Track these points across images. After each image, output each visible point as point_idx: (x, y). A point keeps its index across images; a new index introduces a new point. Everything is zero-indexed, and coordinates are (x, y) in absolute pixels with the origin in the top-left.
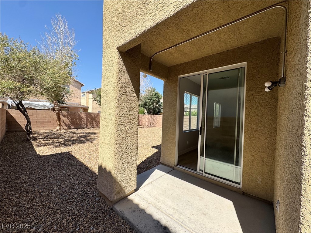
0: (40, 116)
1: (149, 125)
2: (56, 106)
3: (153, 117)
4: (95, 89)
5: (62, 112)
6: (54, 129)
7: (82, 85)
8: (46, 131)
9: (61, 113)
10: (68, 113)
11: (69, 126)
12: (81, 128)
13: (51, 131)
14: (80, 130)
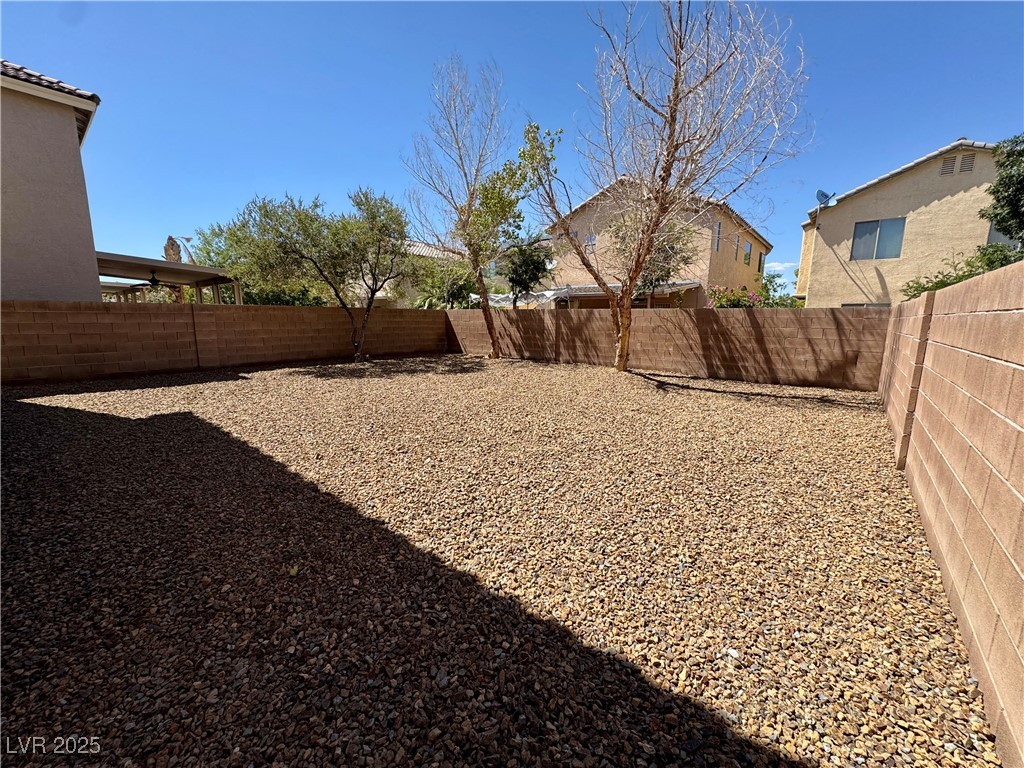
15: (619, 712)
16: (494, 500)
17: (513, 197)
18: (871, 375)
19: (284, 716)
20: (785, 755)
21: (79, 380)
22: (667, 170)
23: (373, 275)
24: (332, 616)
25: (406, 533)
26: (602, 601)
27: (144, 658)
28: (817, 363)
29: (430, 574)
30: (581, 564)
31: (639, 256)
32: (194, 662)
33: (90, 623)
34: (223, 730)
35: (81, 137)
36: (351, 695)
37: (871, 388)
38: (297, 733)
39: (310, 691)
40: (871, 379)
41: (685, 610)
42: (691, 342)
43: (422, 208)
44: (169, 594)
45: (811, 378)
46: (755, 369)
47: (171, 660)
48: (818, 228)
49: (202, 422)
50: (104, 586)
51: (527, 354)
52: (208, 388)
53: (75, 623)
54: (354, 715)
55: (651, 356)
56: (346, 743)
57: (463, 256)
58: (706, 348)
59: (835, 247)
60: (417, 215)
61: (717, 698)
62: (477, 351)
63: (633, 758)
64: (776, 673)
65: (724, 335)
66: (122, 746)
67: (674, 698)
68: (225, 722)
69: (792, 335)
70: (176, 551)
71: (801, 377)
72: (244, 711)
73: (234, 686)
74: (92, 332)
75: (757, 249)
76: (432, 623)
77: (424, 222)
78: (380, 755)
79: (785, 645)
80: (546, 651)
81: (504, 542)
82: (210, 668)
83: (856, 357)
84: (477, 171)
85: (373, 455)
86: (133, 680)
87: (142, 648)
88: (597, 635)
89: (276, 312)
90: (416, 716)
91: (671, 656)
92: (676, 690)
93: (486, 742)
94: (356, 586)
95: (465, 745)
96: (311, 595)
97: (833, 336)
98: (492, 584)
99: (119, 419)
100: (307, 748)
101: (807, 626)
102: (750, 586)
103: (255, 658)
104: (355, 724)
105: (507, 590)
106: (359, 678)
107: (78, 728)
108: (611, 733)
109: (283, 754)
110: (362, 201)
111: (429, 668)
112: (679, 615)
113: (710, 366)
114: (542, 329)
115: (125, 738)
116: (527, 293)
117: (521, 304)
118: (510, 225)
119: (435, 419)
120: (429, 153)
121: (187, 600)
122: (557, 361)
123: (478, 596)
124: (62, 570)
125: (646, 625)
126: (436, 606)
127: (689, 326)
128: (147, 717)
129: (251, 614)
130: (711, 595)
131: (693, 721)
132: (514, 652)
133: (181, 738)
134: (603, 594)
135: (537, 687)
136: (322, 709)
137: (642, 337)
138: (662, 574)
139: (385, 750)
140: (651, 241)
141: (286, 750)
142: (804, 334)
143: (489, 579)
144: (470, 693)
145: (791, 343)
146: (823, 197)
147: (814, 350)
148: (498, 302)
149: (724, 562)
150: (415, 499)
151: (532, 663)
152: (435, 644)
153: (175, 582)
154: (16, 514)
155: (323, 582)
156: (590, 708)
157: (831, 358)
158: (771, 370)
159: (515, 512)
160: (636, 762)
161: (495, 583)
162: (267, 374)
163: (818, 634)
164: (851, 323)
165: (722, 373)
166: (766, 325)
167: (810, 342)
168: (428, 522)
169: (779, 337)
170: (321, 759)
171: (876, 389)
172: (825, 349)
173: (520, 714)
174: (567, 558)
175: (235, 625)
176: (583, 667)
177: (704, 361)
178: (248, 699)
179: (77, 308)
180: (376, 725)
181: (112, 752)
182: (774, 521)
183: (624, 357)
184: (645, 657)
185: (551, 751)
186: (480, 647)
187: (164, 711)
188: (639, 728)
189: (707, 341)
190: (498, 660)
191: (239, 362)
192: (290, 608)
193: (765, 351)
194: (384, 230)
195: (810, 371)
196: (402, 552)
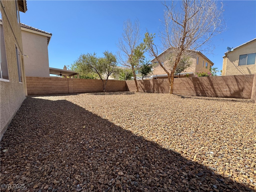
15: (174, 164)
16: (137, 117)
17: (142, 52)
18: (248, 94)
19: (77, 156)
20: (235, 181)
21: (44, 95)
22: (184, 39)
23: (108, 72)
24: (92, 137)
25: (113, 122)
26: (168, 138)
27: (46, 141)
28: (230, 91)
29: (119, 130)
30: (161, 130)
31: (176, 63)
32: (57, 143)
33: (35, 133)
34: (62, 157)
35: (48, 43)
36: (95, 153)
37: (248, 98)
38: (80, 160)
39: (84, 151)
40: (248, 95)
41: (194, 142)
42: (191, 86)
43: (120, 55)
44: (54, 130)
45: (228, 95)
46: (211, 94)
47: (52, 142)
48: (228, 57)
49: (68, 101)
50: (40, 127)
51: (146, 91)
52: (70, 96)
53: (33, 133)
54: (96, 158)
55: (179, 90)
56: (93, 163)
57: (130, 67)
58: (195, 88)
59: (233, 62)
60: (119, 57)
61: (207, 163)
62: (133, 90)
63: (180, 176)
64: (228, 159)
65: (201, 84)
66: (37, 158)
67: (193, 162)
68: (62, 156)
69: (222, 83)
70: (57, 122)
71: (225, 95)
72: (68, 154)
73: (66, 149)
74: (47, 84)
75: (209, 65)
76: (118, 140)
77: (120, 59)
78: (102, 167)
79: (230, 152)
80: (151, 148)
81: (139, 125)
82: (61, 145)
83: (243, 89)
84: (134, 46)
85: (106, 108)
86: (43, 145)
87: (46, 139)
88: (166, 145)
89: (86, 80)
90: (113, 159)
91: (191, 152)
92: (193, 160)
93: (133, 167)
94: (99, 131)
95: (126, 167)
96: (88, 132)
97: (235, 83)
98: (135, 133)
99: (50, 100)
100: (82, 163)
101: (237, 148)
102: (215, 138)
103: (72, 144)
104: (96, 159)
105: (140, 135)
106: (98, 150)
107: (28, 153)
108: (172, 169)
109: (76, 164)
110: (106, 54)
111: (117, 150)
112: (192, 143)
113: (197, 93)
114: (150, 85)
115: (38, 157)
116: (146, 76)
117: (144, 79)
118: (142, 59)
119: (122, 102)
120: (122, 42)
121: (58, 131)
122: (153, 92)
123: (131, 135)
124: (32, 124)
125: (182, 144)
126: (120, 137)
127: (190, 82)
128: (44, 153)
129: (73, 135)
130: (203, 139)
131: (200, 169)
132: (141, 148)
133: (51, 158)
134: (168, 137)
135: (148, 155)
136: (87, 155)
137: (177, 86)
138: (186, 133)
139: (103, 166)
140: (179, 58)
141: (77, 163)
142: (225, 83)
143: (135, 132)
144: (128, 156)
145: (221, 86)
146: (229, 49)
147: (229, 88)
148: (138, 78)
149: (206, 132)
150: (116, 116)
151: (147, 151)
152: (119, 144)
153: (56, 128)
154: (26, 114)
155: (91, 130)
156: (165, 162)
157: (235, 90)
158: (215, 93)
159: (142, 120)
160: (181, 177)
161: (136, 133)
162: (83, 94)
163: (242, 150)
164: (241, 79)
165: (200, 94)
166: (213, 81)
167: (227, 85)
168: (119, 120)
169: (218, 84)
170: (86, 166)
171: (250, 98)
172: (233, 87)
173: (143, 161)
174: (157, 129)
175: (68, 137)
176: (162, 153)
177: (195, 91)
178: (69, 151)
179: (44, 78)
180: (102, 160)
181: (35, 159)
182: (222, 124)
183: (172, 90)
184: (182, 152)
185: (153, 171)
186: (132, 146)
187: (48, 152)
188: (181, 168)
189: (196, 86)
190: (137, 149)
191: (77, 92)
192: (82, 134)
193: (213, 88)
194: (111, 60)
195: (228, 94)
196: (112, 125)
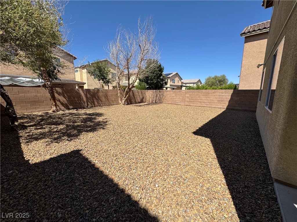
0: (29, 95)
1: (154, 102)
2: (48, 82)
3: (158, 92)
4: (88, 63)
5: (55, 89)
6: (50, 110)
7: (75, 58)
8: (40, 114)
9: (55, 91)
10: (63, 90)
11: (66, 106)
12: (81, 108)
13: (46, 113)
14: (81, 110)
28: (140, 99)
45: (140, 102)
46: (134, 101)
193: (135, 98)
